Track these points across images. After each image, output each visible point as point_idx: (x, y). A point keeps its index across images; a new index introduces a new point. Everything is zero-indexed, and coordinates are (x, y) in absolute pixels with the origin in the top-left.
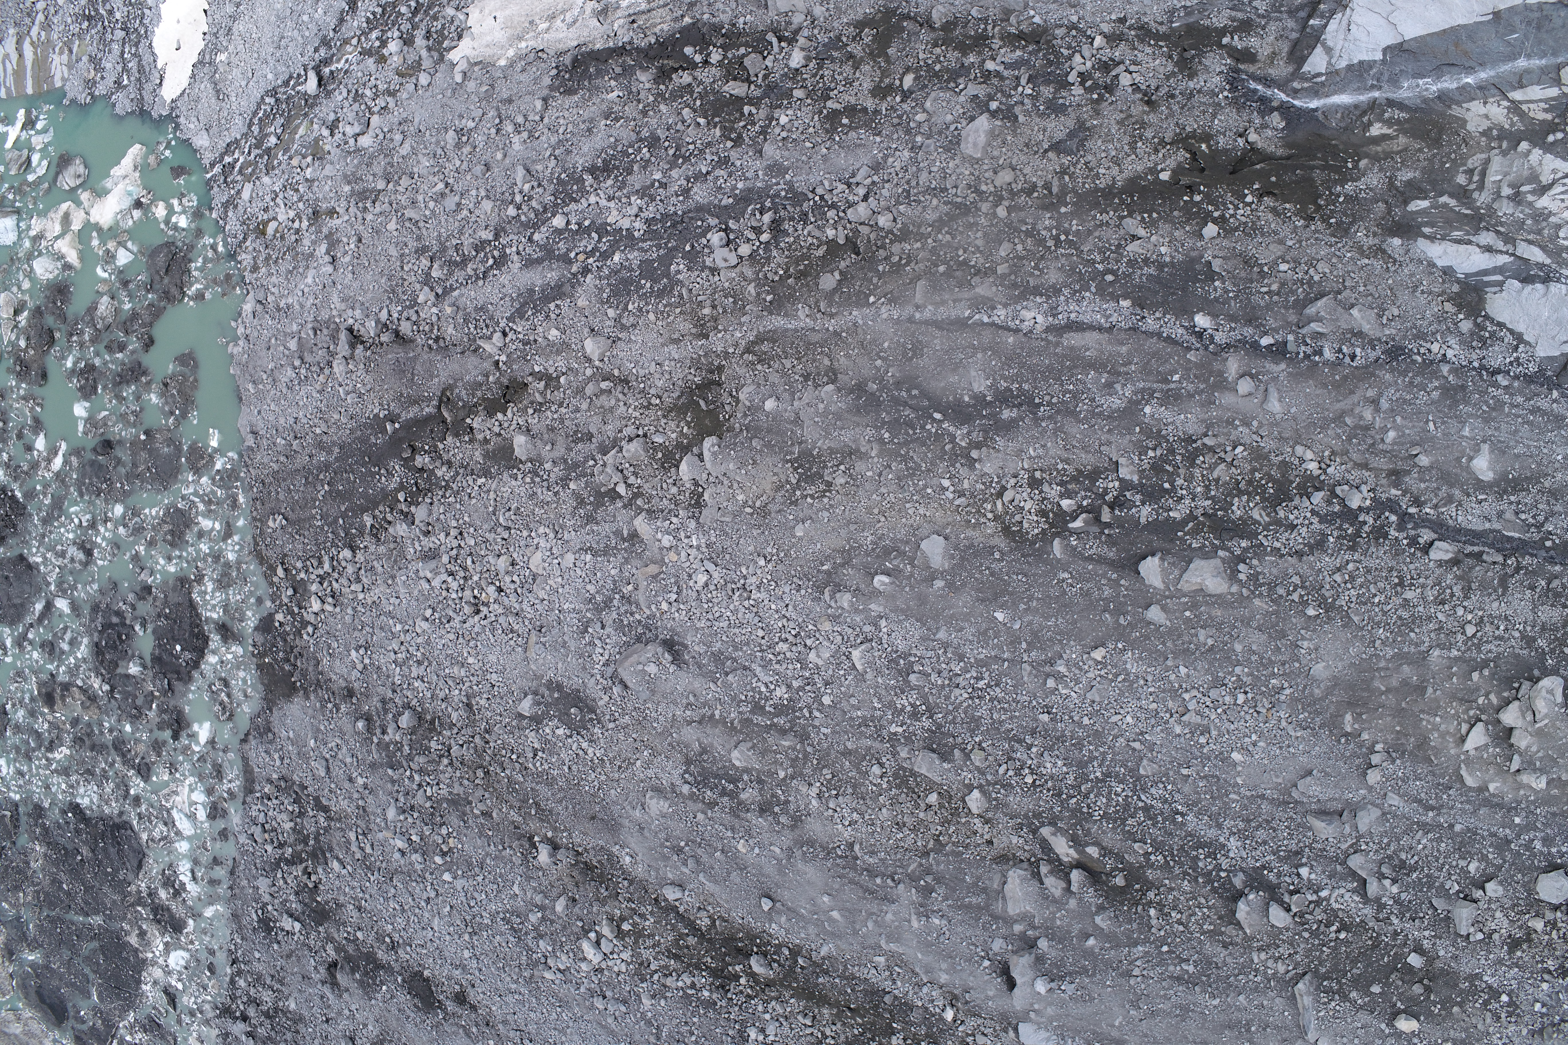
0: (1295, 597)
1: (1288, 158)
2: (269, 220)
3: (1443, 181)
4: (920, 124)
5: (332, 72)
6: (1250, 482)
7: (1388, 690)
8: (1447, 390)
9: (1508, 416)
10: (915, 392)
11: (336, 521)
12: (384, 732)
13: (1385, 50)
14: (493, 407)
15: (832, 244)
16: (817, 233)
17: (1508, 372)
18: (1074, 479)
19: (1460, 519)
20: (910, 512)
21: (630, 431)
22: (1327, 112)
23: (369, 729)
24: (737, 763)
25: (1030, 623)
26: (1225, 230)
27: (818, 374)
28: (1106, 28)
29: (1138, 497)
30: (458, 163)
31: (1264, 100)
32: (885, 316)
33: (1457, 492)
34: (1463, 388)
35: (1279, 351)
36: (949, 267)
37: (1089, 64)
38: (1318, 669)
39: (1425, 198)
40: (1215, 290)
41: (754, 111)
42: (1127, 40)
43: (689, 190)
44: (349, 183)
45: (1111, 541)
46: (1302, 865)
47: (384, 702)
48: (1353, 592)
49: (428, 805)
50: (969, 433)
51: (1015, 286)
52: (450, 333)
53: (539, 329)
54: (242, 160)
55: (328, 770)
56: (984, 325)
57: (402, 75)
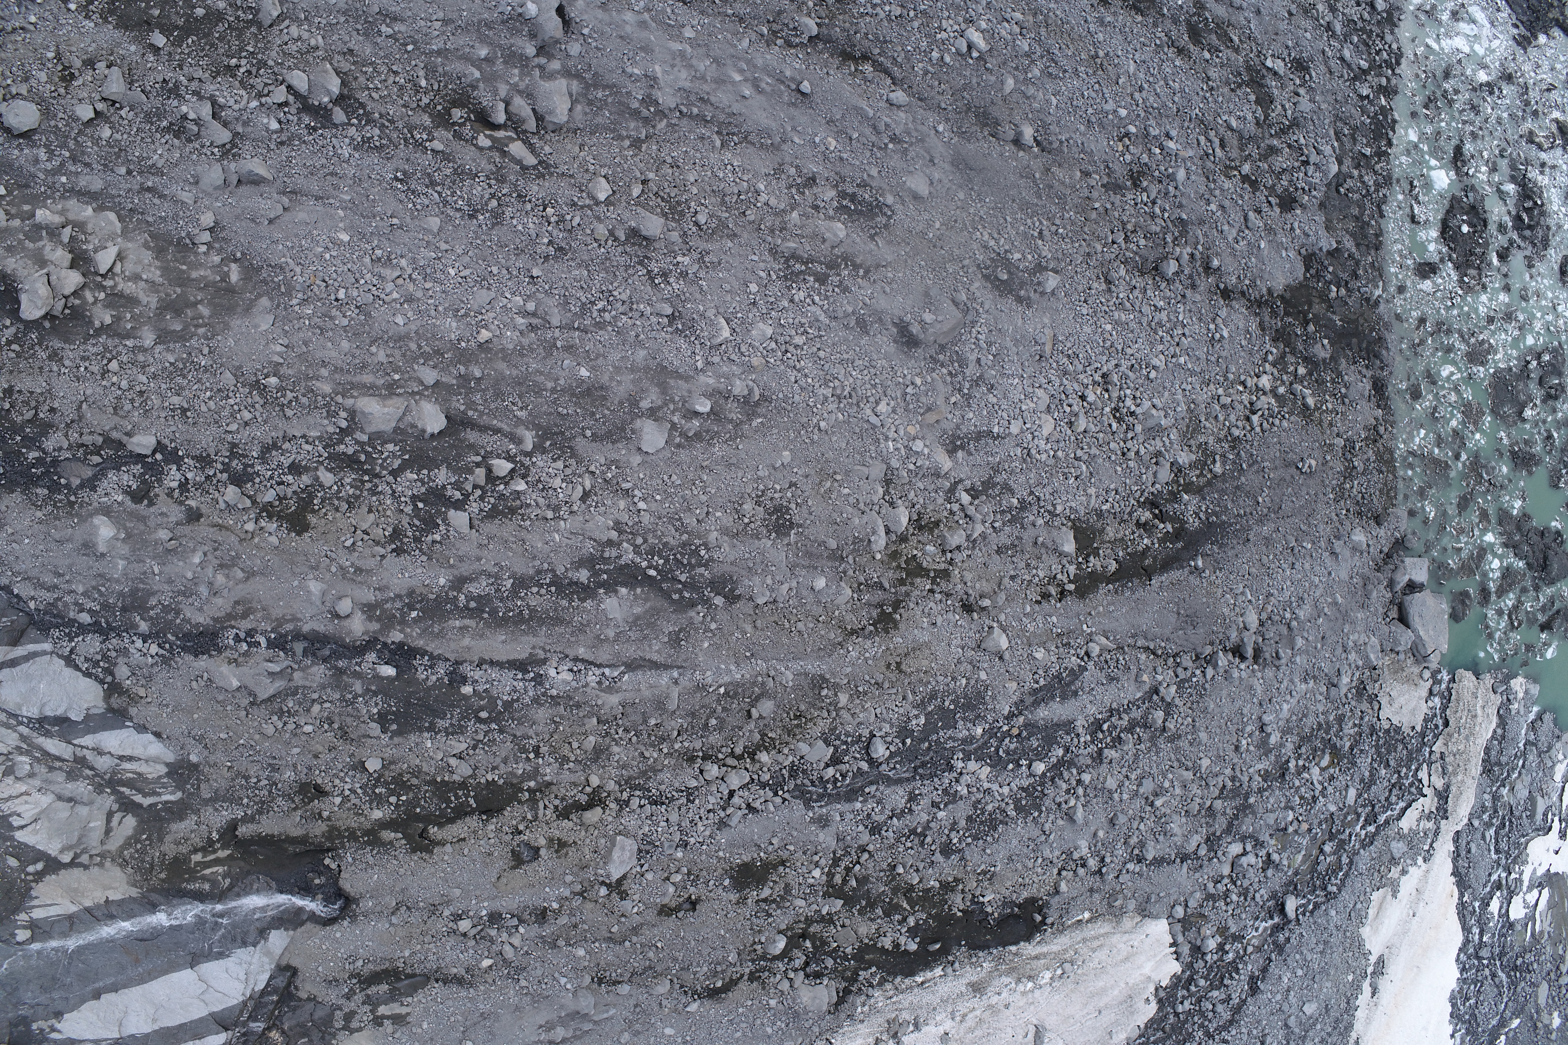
0: (289, 396)
2: (1328, 768)
3: (149, 821)
4: (679, 870)
5: (1272, 918)
7: (195, 304)
8: (141, 607)
9: (80, 582)
10: (676, 597)
11: (1250, 467)
12: (1192, 255)
16: (780, 758)
17: (80, 626)
18: (513, 511)
19: (127, 478)
21: (960, 557)
22: (268, 891)
23: (1207, 260)
24: (840, 225)
25: (554, 366)
27: (772, 614)
29: (449, 493)
32: (709, 673)
33: (129, 503)
34: (125, 610)
35: (311, 643)
36: (645, 723)
38: (265, 324)
39: (166, 802)
40: (377, 704)
43: (909, 801)
44: (1250, 806)
45: (474, 449)
46: (276, 132)
47: (1194, 286)
48: (231, 401)
49: (1145, 184)
50: (619, 557)
51: (578, 706)
52: (1143, 657)
53: (1054, 659)
54: (1358, 828)
55: (1246, 218)
56: (608, 666)
57: (1202, 916)
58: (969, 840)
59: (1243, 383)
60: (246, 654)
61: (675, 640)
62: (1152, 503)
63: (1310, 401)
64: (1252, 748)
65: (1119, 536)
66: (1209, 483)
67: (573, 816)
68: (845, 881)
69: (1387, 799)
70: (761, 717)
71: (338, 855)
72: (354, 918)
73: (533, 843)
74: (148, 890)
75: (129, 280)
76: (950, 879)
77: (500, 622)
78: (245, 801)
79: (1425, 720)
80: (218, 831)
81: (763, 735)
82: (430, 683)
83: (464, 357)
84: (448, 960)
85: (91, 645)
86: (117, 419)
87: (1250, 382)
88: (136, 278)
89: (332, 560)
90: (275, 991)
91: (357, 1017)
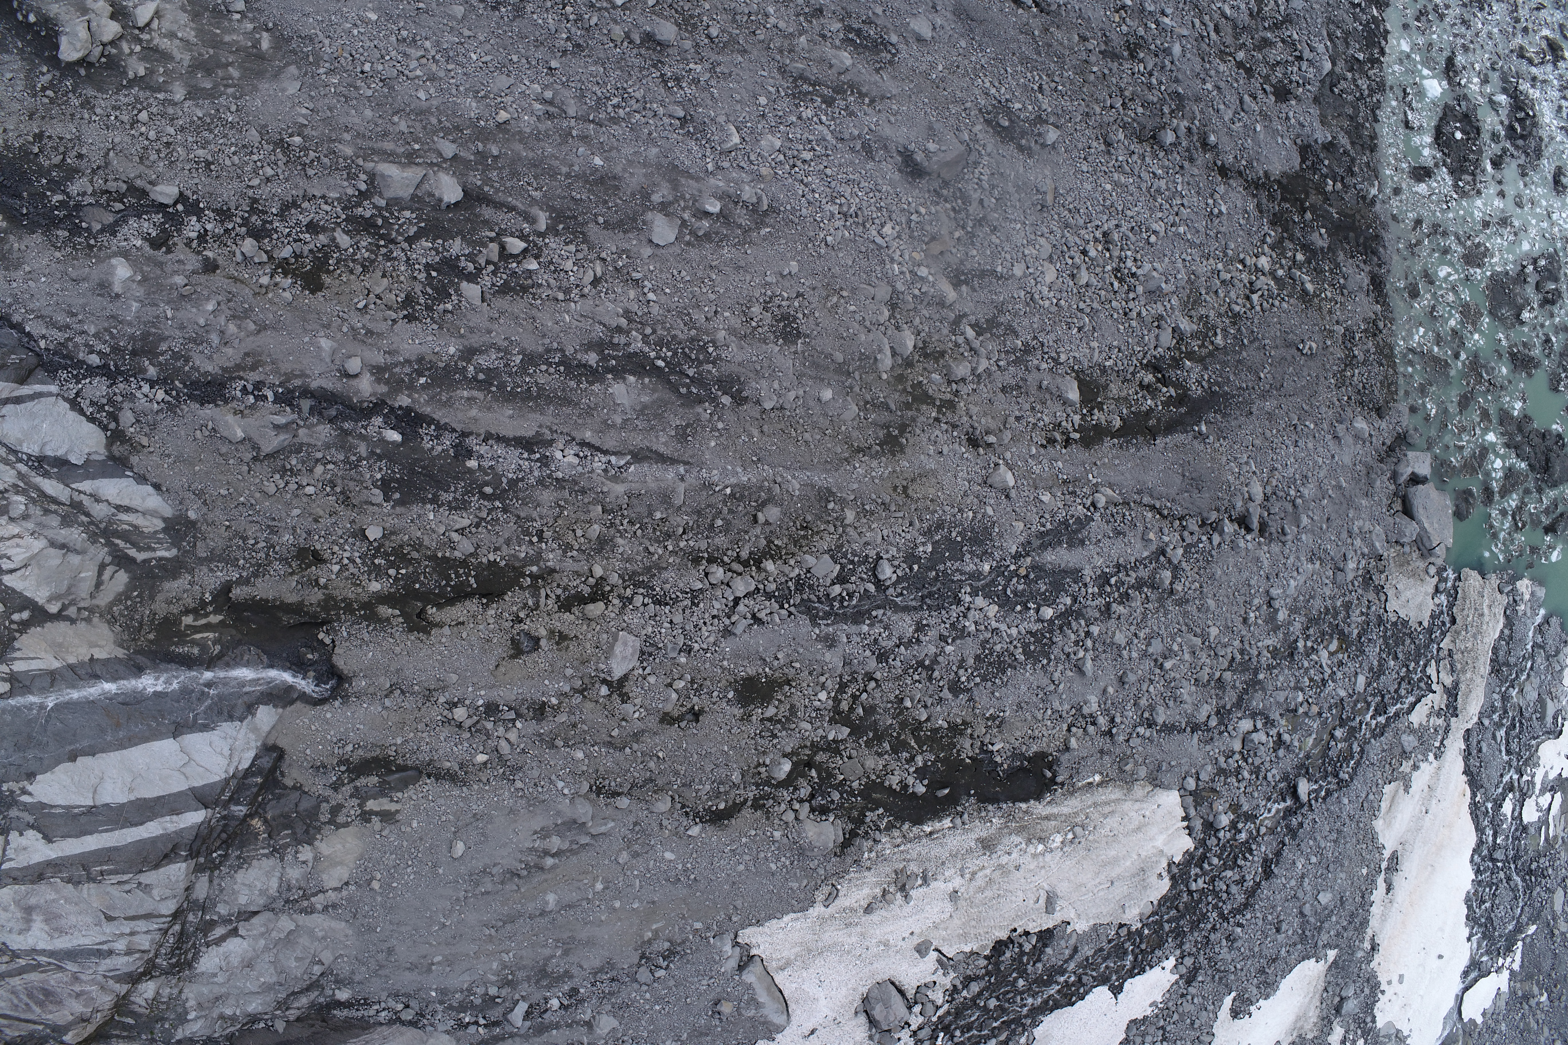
0: (312, 155)
2: (1336, 652)
3: (141, 578)
5: (1284, 800)
6: (352, 272)
7: (226, 66)
8: (152, 353)
9: (92, 323)
10: (683, 390)
11: (1251, 343)
12: (1189, 129)
16: (787, 569)
17: (89, 369)
18: (525, 289)
19: (147, 225)
21: (965, 390)
22: (258, 664)
23: (1204, 136)
24: (846, 55)
25: (568, 152)
27: (779, 421)
29: (462, 264)
30: (1151, 689)
32: (715, 472)
33: (148, 249)
34: (134, 354)
35: (319, 401)
36: (650, 516)
38: (292, 90)
39: (161, 559)
40: (380, 469)
43: (916, 631)
44: (1259, 682)
45: (489, 224)
47: (1191, 160)
48: (255, 158)
49: (1142, 55)
50: (628, 344)
51: (583, 492)
52: (1150, 515)
53: (1061, 506)
54: (1368, 717)
55: (1241, 102)
56: (614, 453)
57: (1214, 790)
58: (978, 680)
59: (1242, 262)
60: (252, 407)
61: (682, 435)
62: (1154, 367)
63: (1310, 287)
64: (1260, 621)
65: (1123, 394)
66: (1211, 354)
67: (575, 610)
68: (851, 709)
69: (1396, 691)
70: (767, 523)
71: (333, 628)
72: (346, 698)
73: (533, 633)
74: (136, 652)
75: (165, 36)
76: (959, 721)
77: (509, 397)
78: (241, 562)
79: (1432, 616)
80: (211, 593)
81: (770, 542)
82: (435, 453)
83: (483, 135)
84: (441, 752)
85: (97, 388)
86: (142, 167)
87: (1249, 261)
88: (172, 35)
89: (344, 320)
90: (260, 772)
91: (344, 811)
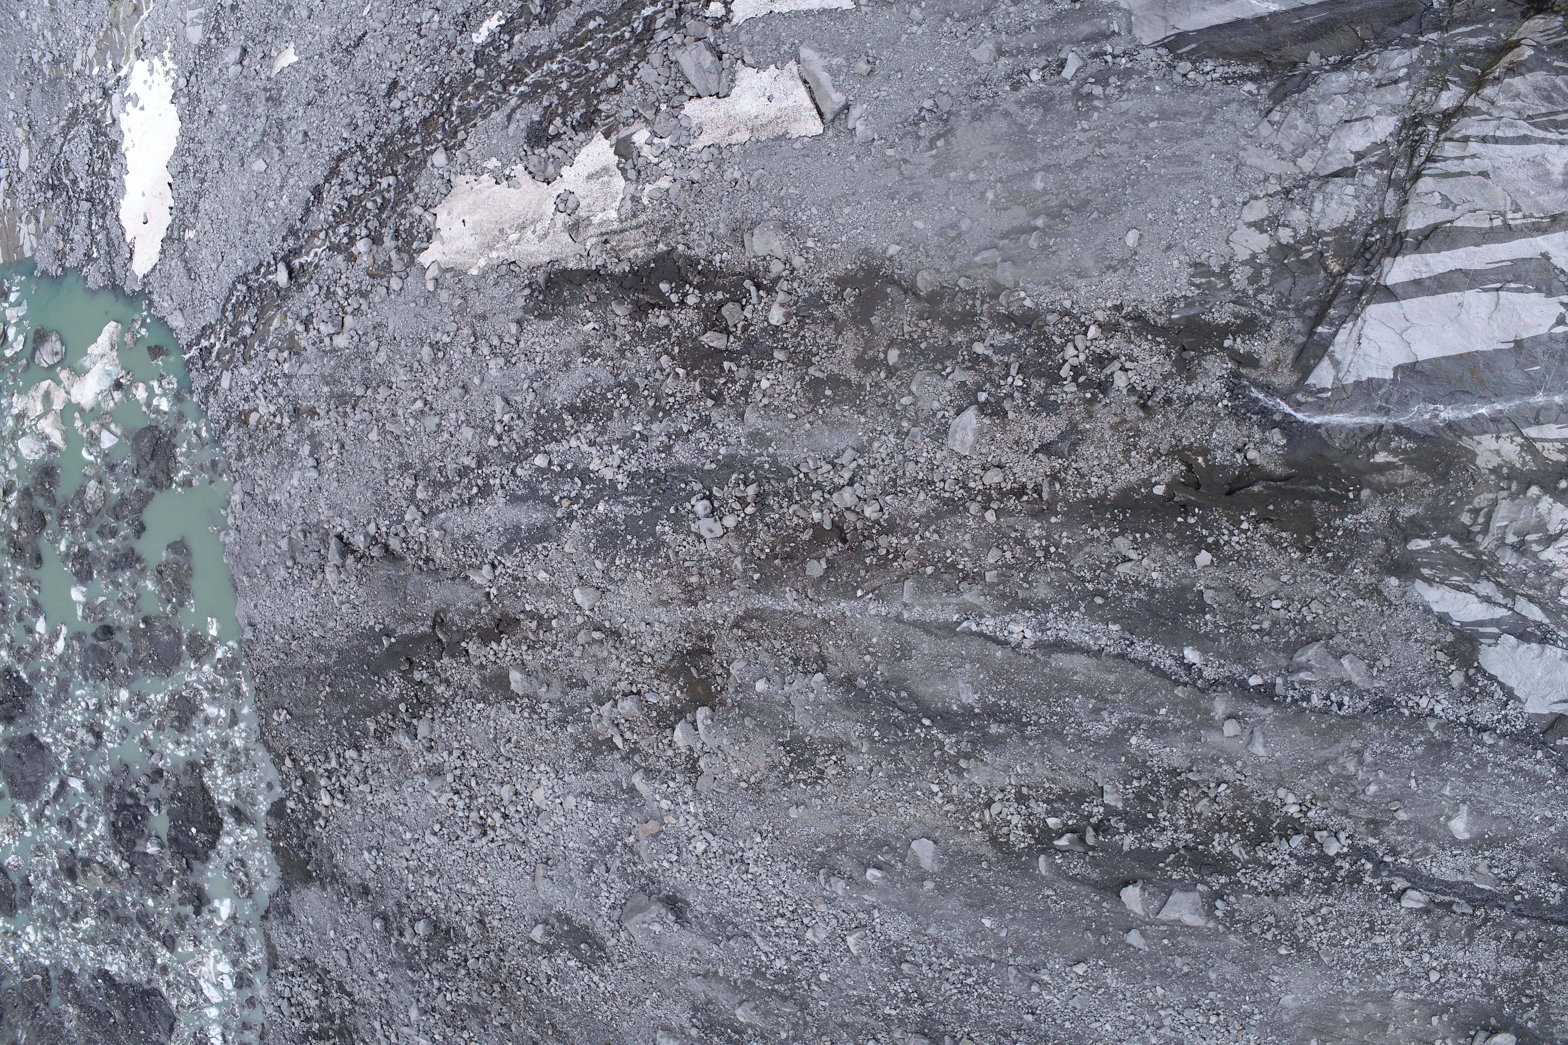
0: (1269, 936)
1: (1286, 479)
2: (251, 411)
3: (1446, 519)
4: (905, 407)
5: (302, 265)
6: (1231, 819)
7: (1353, 1024)
8: (1432, 745)
9: (1490, 775)
10: (904, 694)
11: (339, 722)
12: (401, 934)
13: (1396, 370)
14: (487, 637)
15: (817, 527)
16: (802, 513)
17: (1495, 729)
18: (1060, 798)
19: (1434, 870)
20: (901, 810)
21: (623, 686)
22: (1330, 430)
23: (386, 928)
24: (742, 1019)
25: (1016, 932)
26: (1218, 557)
27: (808, 659)
28: (1100, 316)
29: (1122, 825)
30: (436, 380)
31: (1265, 412)
32: (873, 612)
33: (1433, 847)
34: (1448, 744)
35: (1266, 693)
36: (937, 569)
37: (1082, 357)
38: (1287, 1000)
39: (1426, 538)
40: (1206, 624)
41: (734, 368)
42: (1123, 332)
43: (671, 447)
44: (328, 384)
45: (1095, 863)
47: (399, 904)
48: (1325, 935)
49: (448, 1009)
50: (957, 743)
51: (1004, 597)
53: (528, 568)
54: (218, 346)
55: (349, 959)
56: (972, 633)
57: (372, 276)
60: (1333, 690)
61: (905, 651)
64: (328, 445)
66: (379, 711)
70: (819, 559)
74: (1453, 444)
77: (1078, 692)
82: (1152, 638)
83: (1101, 952)
85: (1485, 711)
86: (1437, 926)
89: (1240, 773)
90: (1331, 321)
